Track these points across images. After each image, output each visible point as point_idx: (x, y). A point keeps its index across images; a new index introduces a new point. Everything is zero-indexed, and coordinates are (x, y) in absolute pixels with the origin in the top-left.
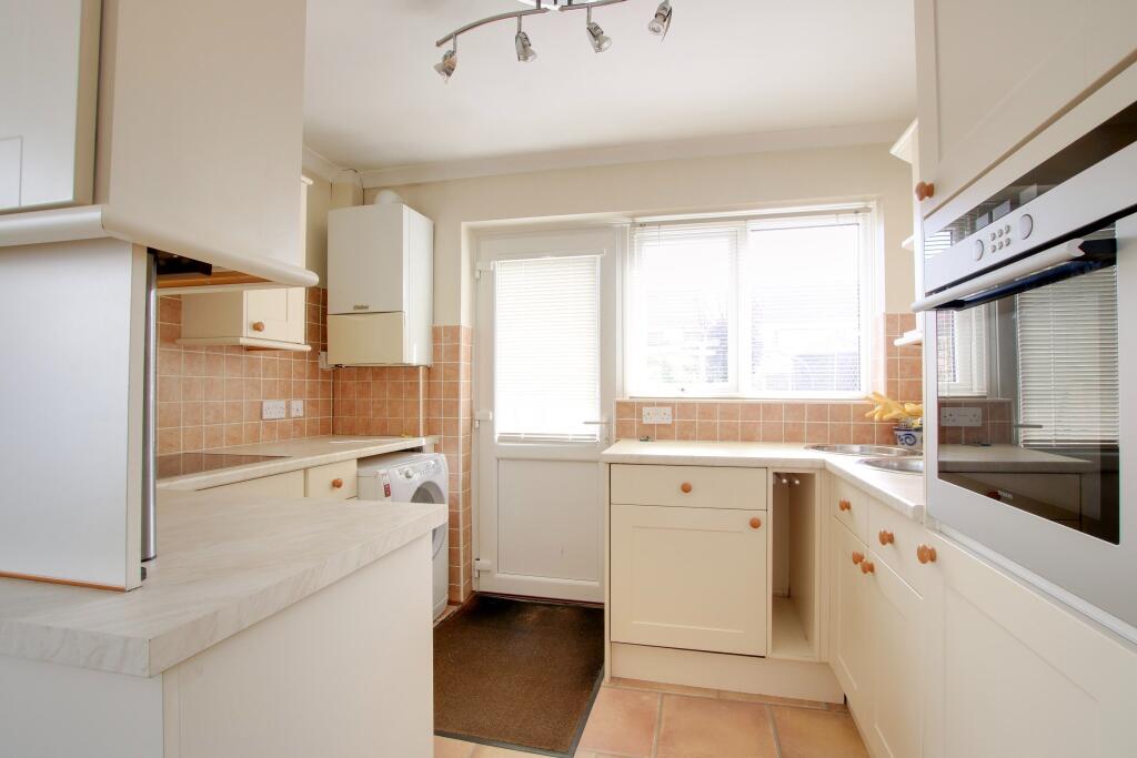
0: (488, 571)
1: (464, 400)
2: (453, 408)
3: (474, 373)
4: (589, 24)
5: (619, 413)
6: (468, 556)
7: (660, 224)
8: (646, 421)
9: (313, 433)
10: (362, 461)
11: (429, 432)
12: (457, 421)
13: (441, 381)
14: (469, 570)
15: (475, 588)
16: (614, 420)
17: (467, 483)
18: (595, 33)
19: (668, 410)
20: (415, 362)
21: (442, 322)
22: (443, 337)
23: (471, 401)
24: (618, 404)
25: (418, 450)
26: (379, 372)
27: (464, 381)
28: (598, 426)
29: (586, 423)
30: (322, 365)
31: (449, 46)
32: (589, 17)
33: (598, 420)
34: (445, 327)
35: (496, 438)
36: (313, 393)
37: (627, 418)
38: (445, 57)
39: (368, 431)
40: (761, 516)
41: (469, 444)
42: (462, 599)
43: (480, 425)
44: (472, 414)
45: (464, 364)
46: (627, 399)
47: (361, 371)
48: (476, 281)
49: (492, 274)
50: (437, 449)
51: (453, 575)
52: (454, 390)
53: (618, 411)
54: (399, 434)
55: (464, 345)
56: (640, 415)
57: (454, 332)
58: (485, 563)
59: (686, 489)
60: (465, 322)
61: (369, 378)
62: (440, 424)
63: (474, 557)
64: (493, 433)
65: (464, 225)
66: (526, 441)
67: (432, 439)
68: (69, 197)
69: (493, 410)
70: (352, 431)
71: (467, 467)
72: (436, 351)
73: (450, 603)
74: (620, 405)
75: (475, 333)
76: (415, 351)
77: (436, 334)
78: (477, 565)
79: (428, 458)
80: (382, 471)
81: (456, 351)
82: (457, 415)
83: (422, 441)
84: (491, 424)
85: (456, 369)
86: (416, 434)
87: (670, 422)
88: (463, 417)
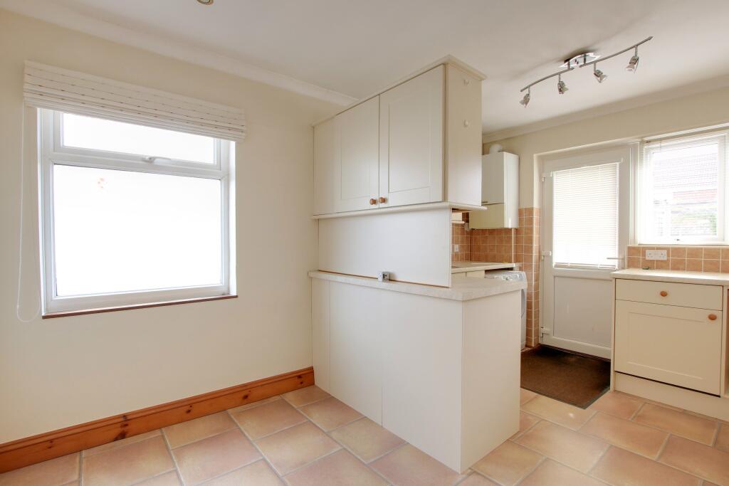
0: (548, 334)
1: (535, 245)
2: (530, 249)
3: (541, 232)
4: (595, 71)
5: (629, 253)
6: (537, 324)
7: (661, 140)
8: (647, 258)
9: (462, 259)
10: (487, 271)
11: (516, 261)
12: (532, 256)
13: (523, 235)
14: (537, 332)
15: (540, 342)
16: (626, 257)
17: (537, 287)
18: (598, 74)
19: (665, 252)
20: (510, 227)
21: (523, 206)
22: (524, 214)
23: (540, 246)
24: (629, 248)
25: (511, 269)
26: (492, 231)
27: (535, 236)
28: (617, 260)
29: (608, 258)
30: (466, 229)
31: (526, 92)
32: (595, 68)
33: (617, 257)
34: (526, 209)
35: (554, 265)
36: (462, 242)
37: (635, 255)
38: (525, 97)
39: (487, 259)
40: (718, 314)
41: (538, 267)
42: (533, 345)
43: (544, 258)
44: (540, 252)
45: (535, 227)
46: (637, 245)
47: (483, 231)
48: (542, 184)
49: (551, 179)
50: (521, 269)
51: (528, 333)
52: (530, 240)
53: (629, 252)
54: (501, 262)
55: (536, 217)
56: (644, 254)
57: (530, 211)
58: (546, 329)
59: (664, 294)
60: (536, 205)
61: (487, 235)
62: (523, 256)
63: (540, 325)
64: (551, 262)
65: (535, 156)
66: (571, 267)
67: (518, 264)
68: (441, 200)
69: (552, 250)
70: (479, 259)
71: (537, 280)
72: (520, 221)
73: (526, 346)
74: (630, 249)
75: (541, 211)
76: (510, 222)
77: (520, 212)
78: (542, 331)
79: (516, 273)
80: (496, 276)
81: (531, 221)
82: (532, 252)
83: (513, 265)
84: (551, 258)
85: (531, 230)
86: (510, 262)
87: (665, 258)
88: (535, 254)
